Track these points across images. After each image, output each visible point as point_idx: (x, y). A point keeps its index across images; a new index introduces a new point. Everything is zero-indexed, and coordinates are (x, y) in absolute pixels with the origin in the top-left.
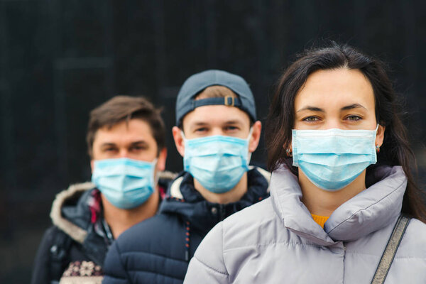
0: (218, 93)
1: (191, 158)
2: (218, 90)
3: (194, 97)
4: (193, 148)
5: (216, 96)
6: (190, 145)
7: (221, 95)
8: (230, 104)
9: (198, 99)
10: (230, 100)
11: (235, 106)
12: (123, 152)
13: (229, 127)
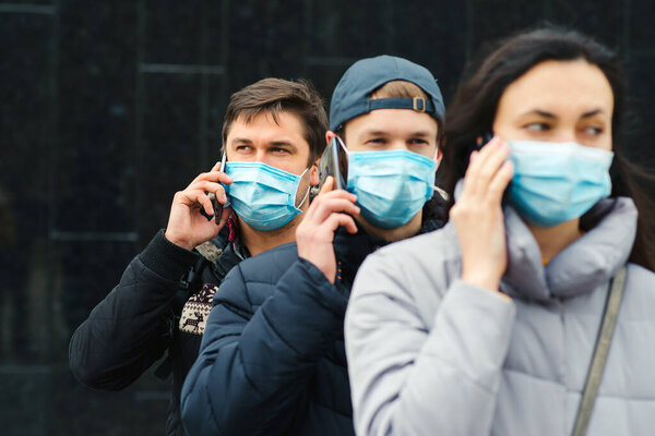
0: (403, 92)
1: (358, 177)
2: (404, 88)
3: (370, 94)
4: (362, 165)
5: (401, 95)
6: (357, 159)
7: (408, 94)
8: (420, 110)
9: (374, 98)
10: (420, 102)
11: (426, 112)
12: (260, 153)
13: (415, 141)
